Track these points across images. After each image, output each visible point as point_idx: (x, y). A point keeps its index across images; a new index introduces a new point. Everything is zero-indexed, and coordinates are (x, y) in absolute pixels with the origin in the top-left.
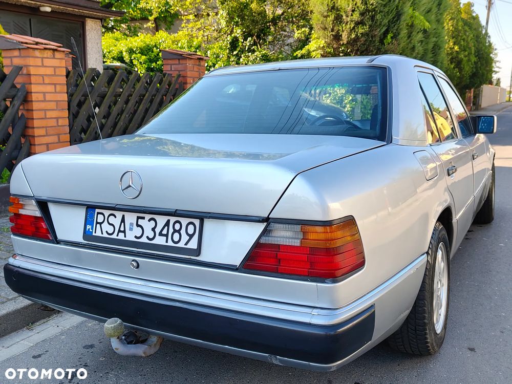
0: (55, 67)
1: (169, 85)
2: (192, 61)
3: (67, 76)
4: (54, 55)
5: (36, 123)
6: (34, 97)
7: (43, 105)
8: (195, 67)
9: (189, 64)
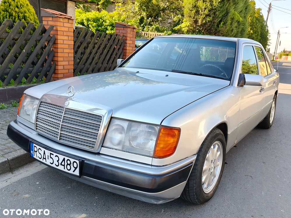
0: (69, 28)
1: (119, 40)
2: (130, 29)
3: (74, 32)
4: (68, 21)
5: (59, 55)
6: (59, 41)
7: (62, 46)
8: (132, 32)
9: (129, 30)
